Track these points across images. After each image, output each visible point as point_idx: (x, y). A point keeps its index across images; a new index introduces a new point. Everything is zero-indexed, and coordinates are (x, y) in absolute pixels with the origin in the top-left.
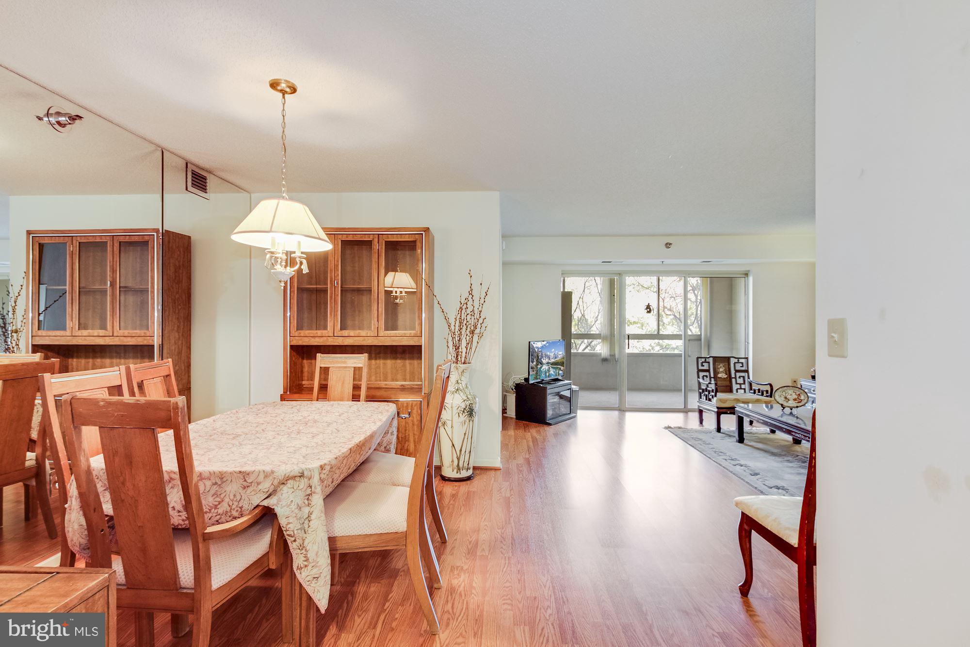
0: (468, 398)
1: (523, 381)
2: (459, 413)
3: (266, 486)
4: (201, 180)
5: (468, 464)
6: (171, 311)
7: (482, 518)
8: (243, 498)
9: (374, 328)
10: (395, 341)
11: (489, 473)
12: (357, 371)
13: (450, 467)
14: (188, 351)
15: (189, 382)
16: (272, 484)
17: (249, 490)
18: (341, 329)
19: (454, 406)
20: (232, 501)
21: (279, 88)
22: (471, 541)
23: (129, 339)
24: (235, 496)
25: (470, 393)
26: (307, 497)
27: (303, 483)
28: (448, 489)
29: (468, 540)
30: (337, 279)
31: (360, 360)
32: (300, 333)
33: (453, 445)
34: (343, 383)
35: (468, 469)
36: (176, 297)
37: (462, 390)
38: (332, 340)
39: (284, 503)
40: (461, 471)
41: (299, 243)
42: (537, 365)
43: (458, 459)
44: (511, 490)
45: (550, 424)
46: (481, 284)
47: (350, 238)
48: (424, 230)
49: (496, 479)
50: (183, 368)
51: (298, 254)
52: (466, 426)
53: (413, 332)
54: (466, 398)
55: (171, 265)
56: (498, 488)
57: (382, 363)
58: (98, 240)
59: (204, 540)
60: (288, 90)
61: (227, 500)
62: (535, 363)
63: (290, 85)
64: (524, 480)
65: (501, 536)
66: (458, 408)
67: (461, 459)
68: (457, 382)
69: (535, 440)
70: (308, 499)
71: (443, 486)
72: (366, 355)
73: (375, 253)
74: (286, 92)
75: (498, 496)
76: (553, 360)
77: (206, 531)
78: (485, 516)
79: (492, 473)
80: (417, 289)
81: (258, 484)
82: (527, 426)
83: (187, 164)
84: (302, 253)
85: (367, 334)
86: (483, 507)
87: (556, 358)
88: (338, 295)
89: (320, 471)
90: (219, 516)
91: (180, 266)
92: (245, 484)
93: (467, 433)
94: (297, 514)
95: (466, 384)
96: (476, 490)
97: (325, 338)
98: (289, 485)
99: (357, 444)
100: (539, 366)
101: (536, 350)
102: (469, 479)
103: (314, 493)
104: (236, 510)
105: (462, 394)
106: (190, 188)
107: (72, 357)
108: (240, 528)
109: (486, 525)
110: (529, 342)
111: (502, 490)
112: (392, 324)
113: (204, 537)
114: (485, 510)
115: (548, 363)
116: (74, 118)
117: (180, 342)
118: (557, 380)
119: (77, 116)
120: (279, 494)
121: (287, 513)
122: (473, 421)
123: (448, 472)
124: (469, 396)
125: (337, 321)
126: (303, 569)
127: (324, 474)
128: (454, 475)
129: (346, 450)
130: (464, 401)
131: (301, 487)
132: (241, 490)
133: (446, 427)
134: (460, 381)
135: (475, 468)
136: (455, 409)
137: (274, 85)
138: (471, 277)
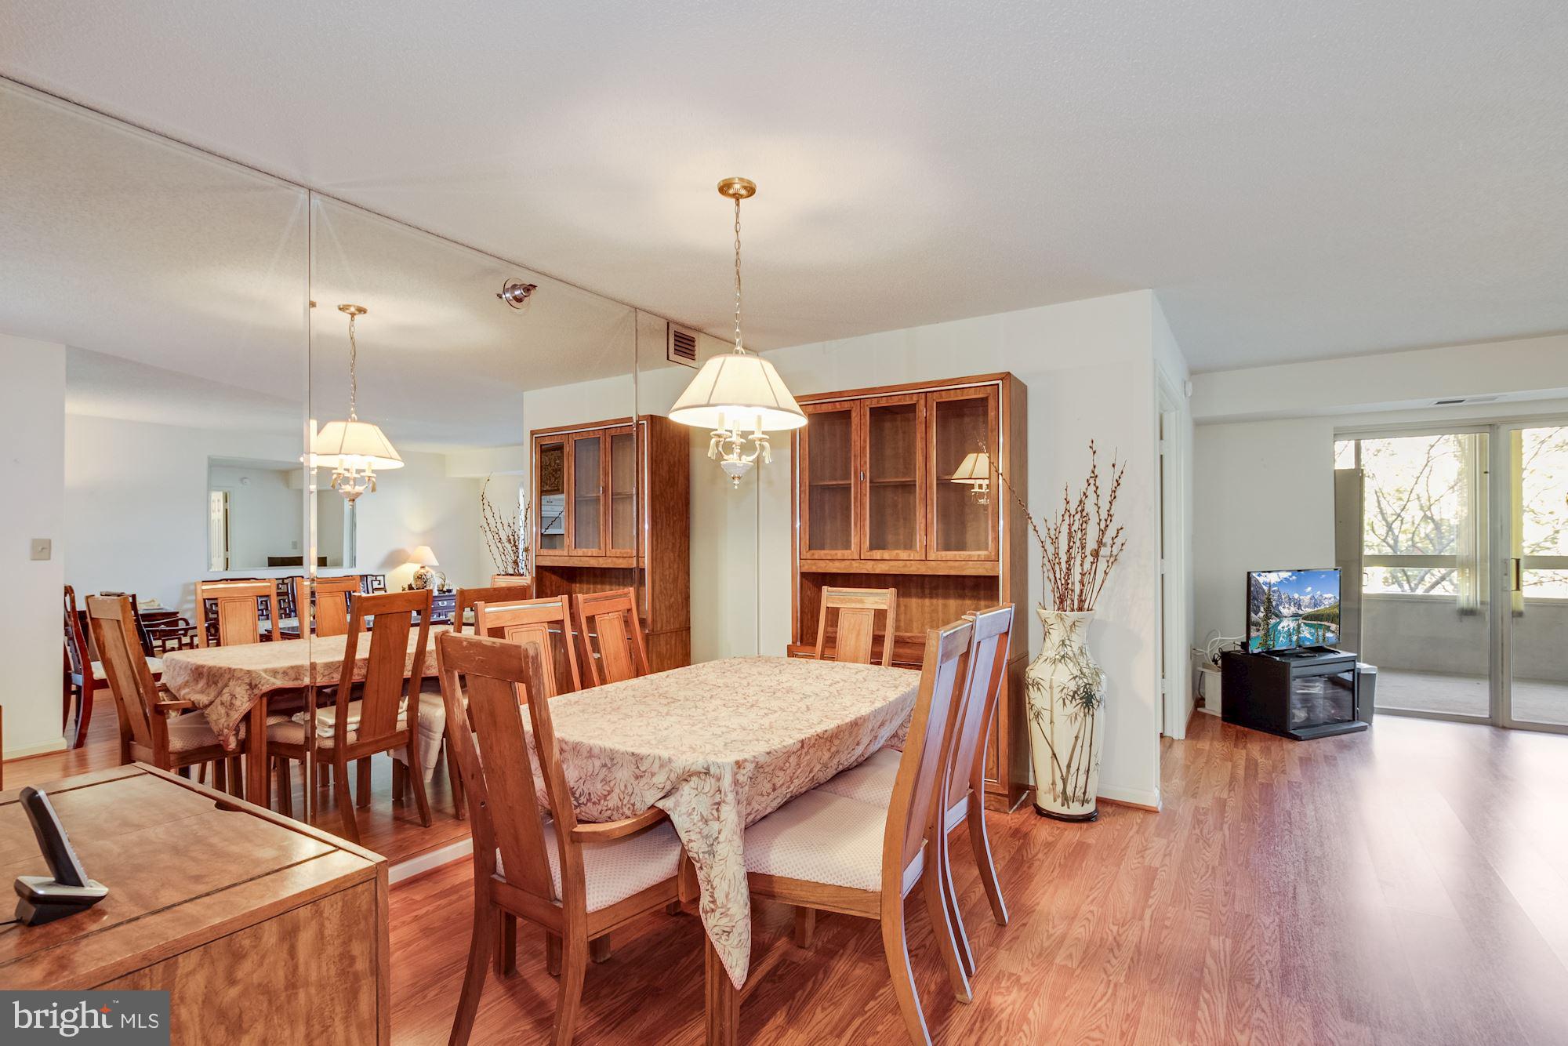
0: (1082, 673)
1: (1239, 648)
2: (1064, 699)
3: (660, 779)
4: (685, 343)
5: (1084, 793)
6: (664, 525)
7: (1088, 896)
8: (635, 791)
9: (921, 547)
10: (955, 567)
11: (1131, 815)
12: (880, 615)
13: (1049, 793)
14: (687, 578)
15: (688, 620)
16: (668, 778)
17: (643, 781)
18: (871, 548)
19: (1054, 685)
20: (623, 793)
21: (731, 191)
22: (1052, 935)
23: (621, 560)
24: (626, 786)
25: (1087, 664)
26: (716, 807)
27: (709, 785)
28: (1044, 831)
29: (1048, 931)
30: (864, 469)
31: (883, 599)
32: (813, 554)
33: (1054, 755)
34: (858, 634)
35: (1084, 802)
36: (671, 505)
37: (1074, 659)
38: (857, 565)
39: (683, 809)
40: (1070, 803)
41: (759, 418)
42: (1267, 618)
43: (1065, 781)
44: (1165, 855)
45: (1296, 738)
46: (1114, 466)
47: (884, 403)
48: (999, 377)
49: (1142, 830)
50: (680, 600)
51: (758, 435)
52: (1078, 724)
53: (983, 553)
54: (1078, 673)
55: (665, 462)
56: (1141, 846)
57: (940, 604)
58: (592, 436)
59: (573, 841)
60: (743, 192)
61: (617, 790)
62: (1261, 615)
63: (746, 185)
64: (1201, 841)
65: (1115, 938)
66: (1062, 690)
67: (1069, 781)
68: (1063, 644)
69: (1252, 766)
70: (718, 810)
71: (1035, 825)
72: (893, 590)
73: (921, 423)
74: (742, 196)
75: (1136, 861)
76: (1309, 610)
77: (575, 830)
78: (1096, 893)
79: (1138, 817)
80: (989, 478)
81: (653, 775)
82: (1245, 735)
83: (668, 323)
84: (763, 433)
85: (910, 555)
86: (1097, 877)
87: (1315, 606)
88: (866, 495)
89: (735, 770)
90: (610, 812)
91: (674, 462)
92: (637, 771)
93: (1081, 736)
94: (701, 829)
95: (1081, 649)
96: (1094, 842)
97: (848, 562)
98: (692, 784)
99: (817, 735)
100: (1272, 622)
101: (1265, 588)
102: (1087, 819)
103: (724, 802)
104: (627, 806)
105: (1071, 665)
106: (672, 356)
107: (576, 582)
108: (617, 835)
109: (1092, 912)
110: (1249, 573)
111: (1148, 852)
112: (954, 538)
113: (571, 837)
114: (1099, 883)
115: (1295, 616)
116: (529, 288)
117: (676, 566)
118: (1321, 650)
119: (531, 285)
120: (678, 795)
121: (687, 825)
122: (1093, 715)
123: (1047, 802)
124: (1085, 670)
125: (865, 536)
126: (709, 914)
127: (744, 775)
128: (1057, 808)
129: (791, 741)
130: (1075, 678)
131: (707, 789)
132: (632, 780)
133: (1040, 721)
134: (1067, 642)
135: (1100, 801)
136: (1056, 691)
137: (724, 188)
138: (1094, 452)
